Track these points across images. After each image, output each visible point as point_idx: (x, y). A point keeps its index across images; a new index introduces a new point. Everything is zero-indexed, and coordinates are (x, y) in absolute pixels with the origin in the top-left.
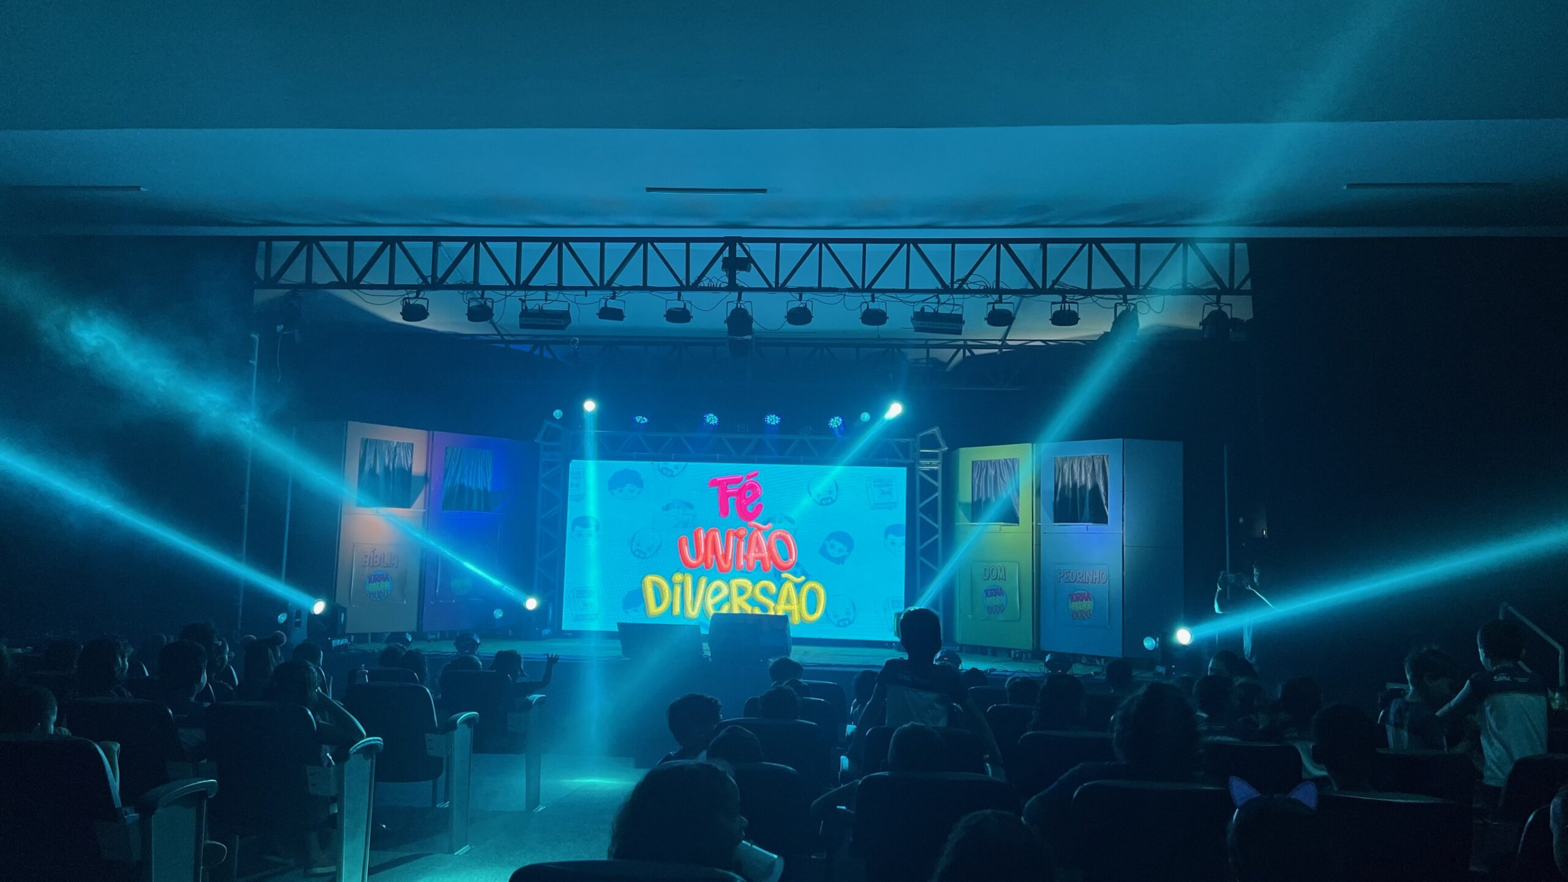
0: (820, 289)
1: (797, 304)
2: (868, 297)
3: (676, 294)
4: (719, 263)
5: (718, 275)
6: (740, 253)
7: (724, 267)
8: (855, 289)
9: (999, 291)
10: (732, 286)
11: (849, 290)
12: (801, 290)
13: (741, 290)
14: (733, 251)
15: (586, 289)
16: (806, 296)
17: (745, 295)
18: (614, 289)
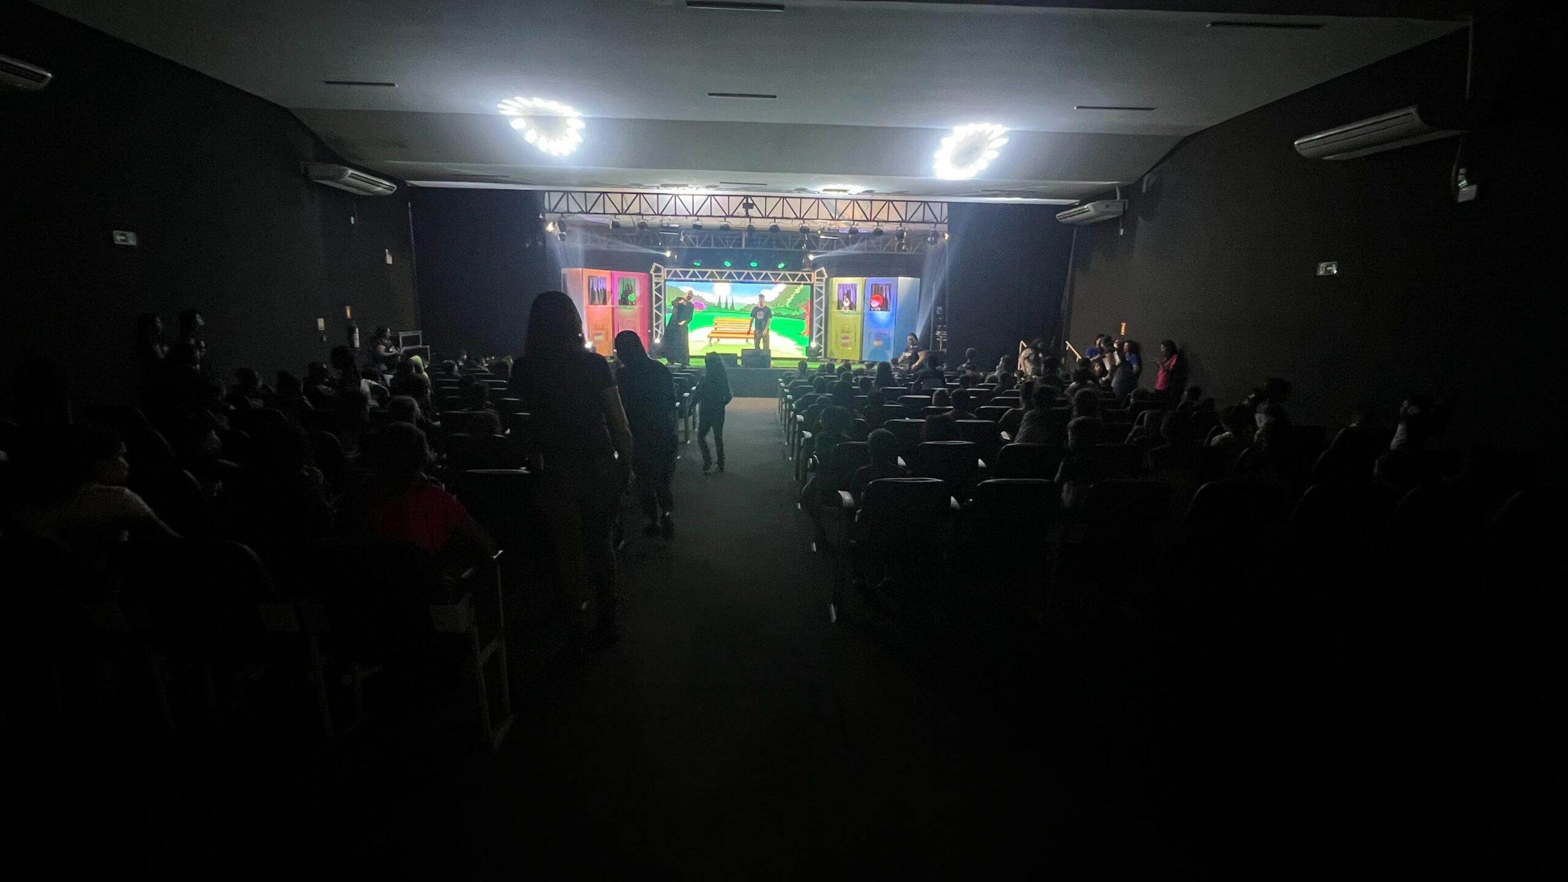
0: (783, 218)
1: (774, 224)
2: (802, 221)
3: (724, 218)
4: (742, 204)
5: (741, 211)
6: (750, 201)
7: (743, 207)
8: (797, 218)
9: (854, 221)
10: (747, 216)
11: (795, 219)
12: (775, 218)
13: (751, 218)
14: (747, 200)
15: (686, 216)
16: (777, 220)
17: (753, 220)
18: (698, 216)
